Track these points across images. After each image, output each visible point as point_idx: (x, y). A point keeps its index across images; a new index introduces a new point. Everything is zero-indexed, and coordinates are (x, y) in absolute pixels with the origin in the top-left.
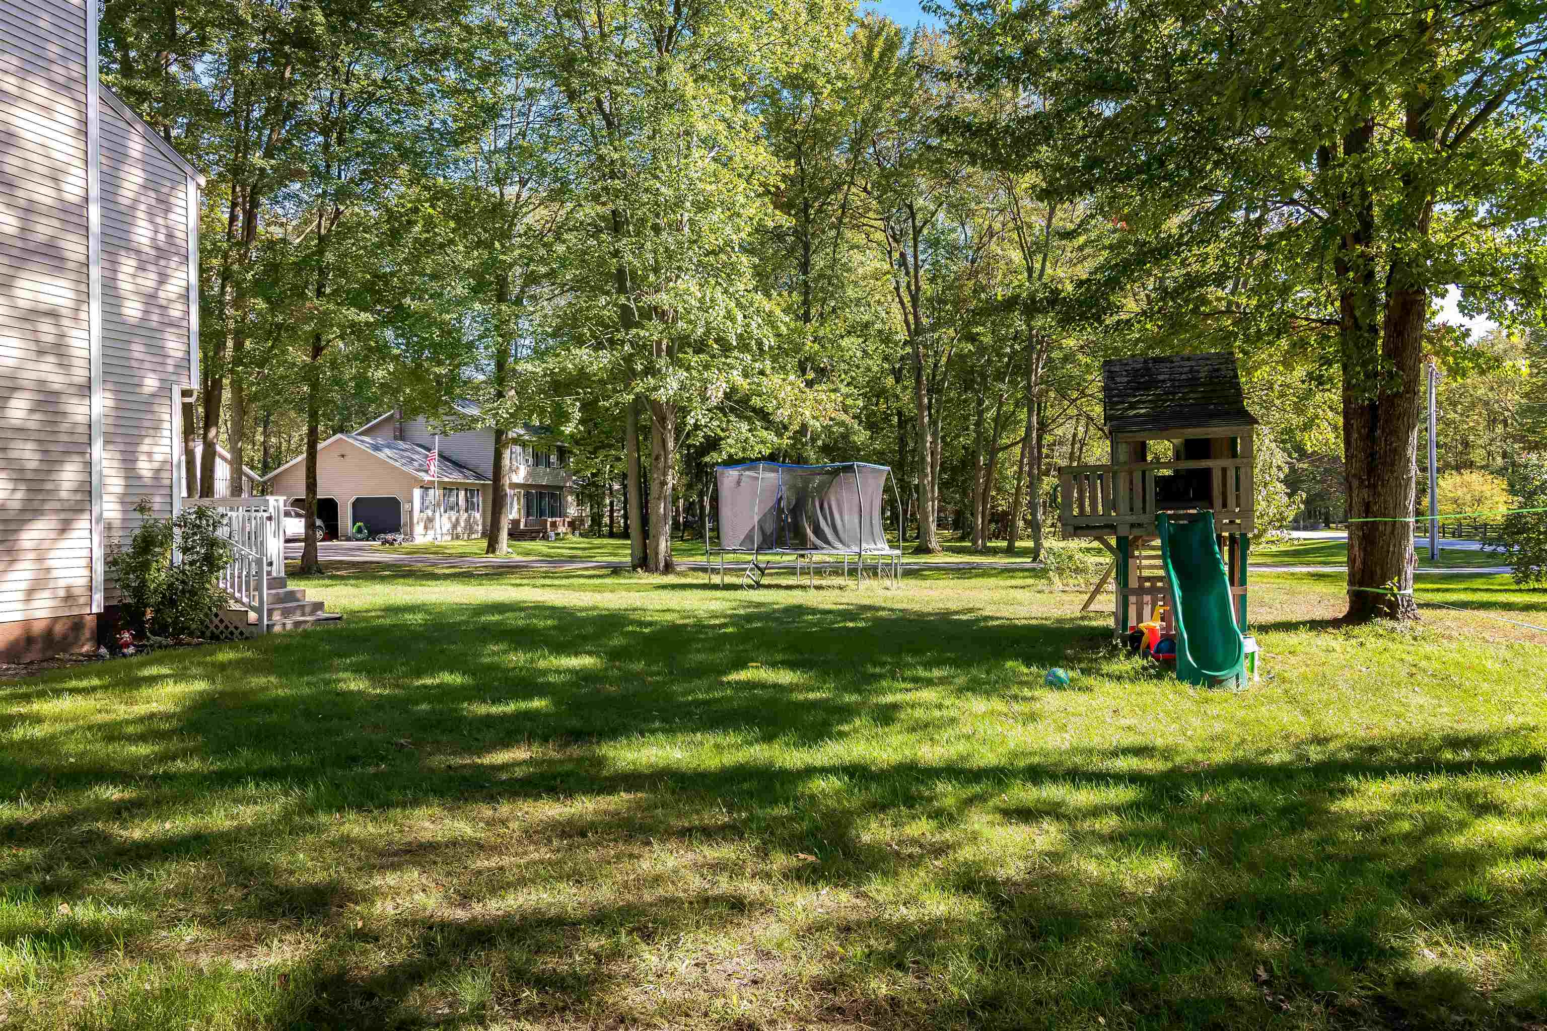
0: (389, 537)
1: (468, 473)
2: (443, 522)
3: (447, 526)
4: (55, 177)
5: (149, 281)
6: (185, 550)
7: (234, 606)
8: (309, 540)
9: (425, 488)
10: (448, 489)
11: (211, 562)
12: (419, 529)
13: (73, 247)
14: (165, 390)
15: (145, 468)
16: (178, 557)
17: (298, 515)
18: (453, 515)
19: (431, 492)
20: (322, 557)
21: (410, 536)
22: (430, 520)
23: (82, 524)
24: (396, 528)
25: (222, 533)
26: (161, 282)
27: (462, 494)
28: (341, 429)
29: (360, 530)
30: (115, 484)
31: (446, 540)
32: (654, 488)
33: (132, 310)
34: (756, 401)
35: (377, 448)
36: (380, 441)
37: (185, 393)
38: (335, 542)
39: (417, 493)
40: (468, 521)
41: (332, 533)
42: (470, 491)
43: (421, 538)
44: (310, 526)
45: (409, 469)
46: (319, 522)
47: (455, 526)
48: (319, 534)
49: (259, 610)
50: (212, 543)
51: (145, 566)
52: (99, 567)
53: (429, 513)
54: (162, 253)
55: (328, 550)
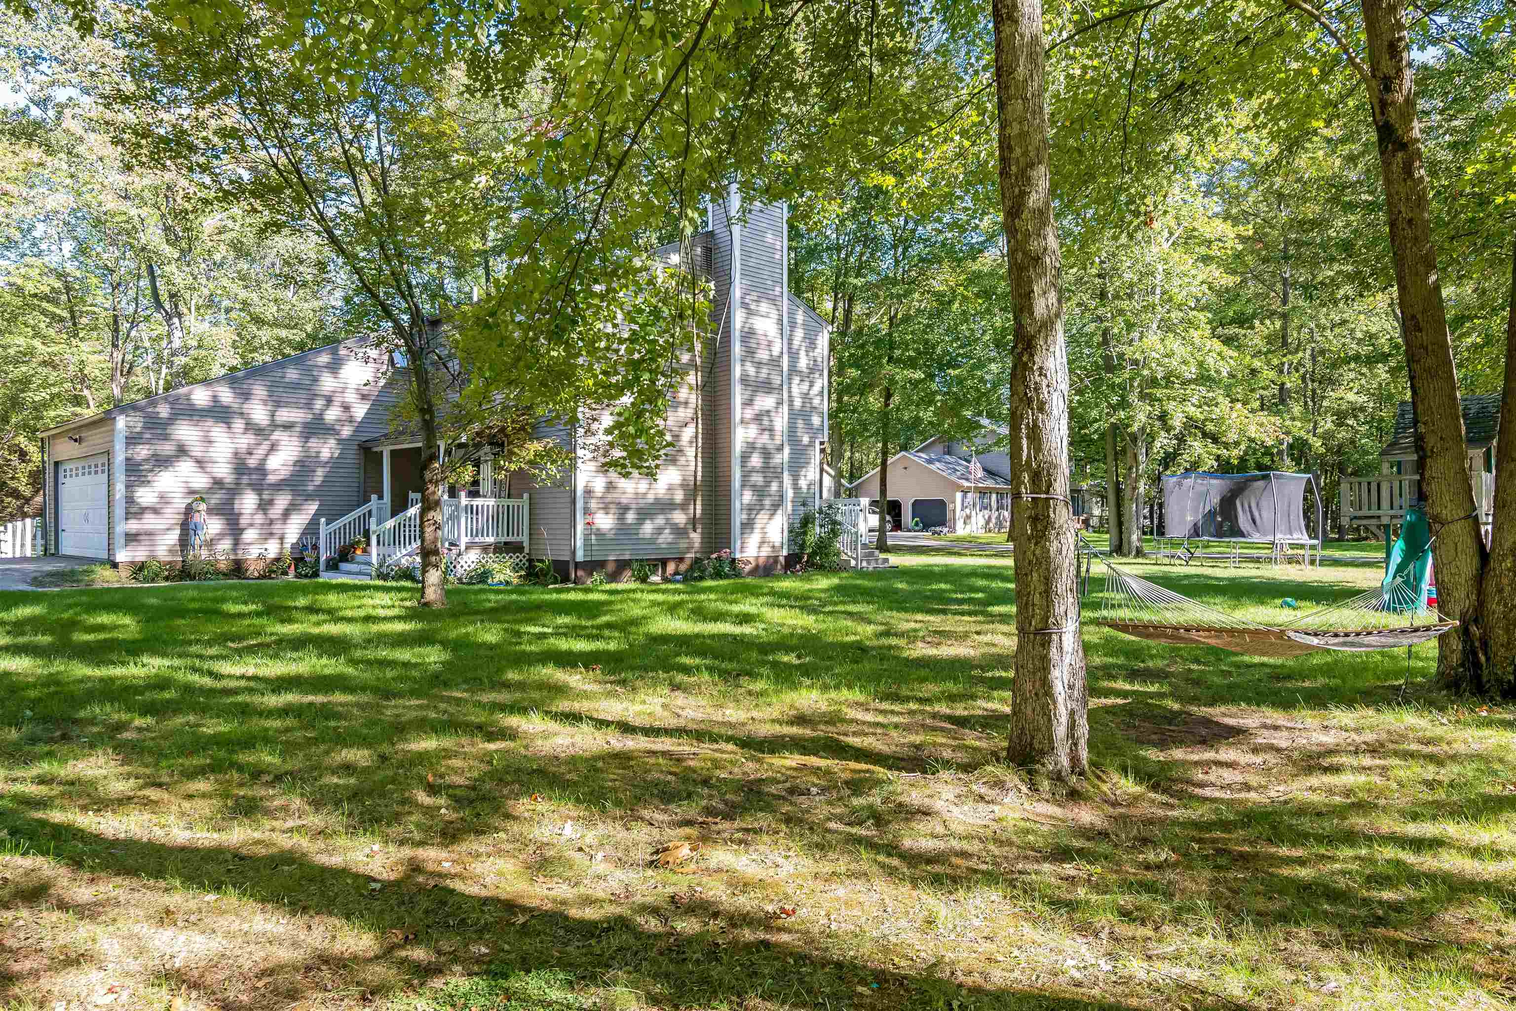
0: (938, 529)
1: (1000, 480)
2: (979, 519)
3: (982, 522)
4: (770, 344)
5: (805, 386)
6: (821, 526)
7: (844, 557)
8: (882, 530)
9: (965, 492)
10: (983, 493)
11: (834, 533)
12: (960, 524)
13: (776, 380)
14: (811, 444)
15: (803, 483)
16: (818, 529)
17: (874, 512)
18: (986, 513)
19: (969, 495)
20: (890, 542)
21: (953, 529)
22: (969, 517)
23: (779, 512)
24: (943, 523)
25: (839, 518)
26: (811, 386)
27: (994, 496)
28: (904, 448)
29: (917, 524)
30: (790, 494)
31: (981, 533)
32: (1128, 493)
33: (798, 403)
34: (1210, 427)
35: (930, 461)
36: (933, 456)
37: (822, 443)
38: (899, 533)
39: (959, 496)
40: (998, 518)
41: (897, 526)
42: (1000, 494)
43: (961, 531)
44: (882, 520)
45: (953, 478)
46: (888, 518)
47: (988, 522)
48: (889, 526)
49: (856, 559)
50: (835, 523)
51: (805, 533)
52: (786, 533)
53: (968, 511)
54: (812, 371)
55: (894, 538)
